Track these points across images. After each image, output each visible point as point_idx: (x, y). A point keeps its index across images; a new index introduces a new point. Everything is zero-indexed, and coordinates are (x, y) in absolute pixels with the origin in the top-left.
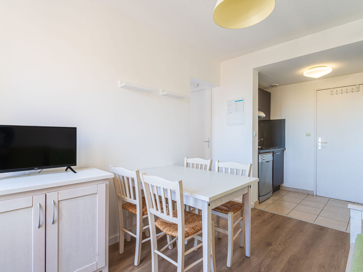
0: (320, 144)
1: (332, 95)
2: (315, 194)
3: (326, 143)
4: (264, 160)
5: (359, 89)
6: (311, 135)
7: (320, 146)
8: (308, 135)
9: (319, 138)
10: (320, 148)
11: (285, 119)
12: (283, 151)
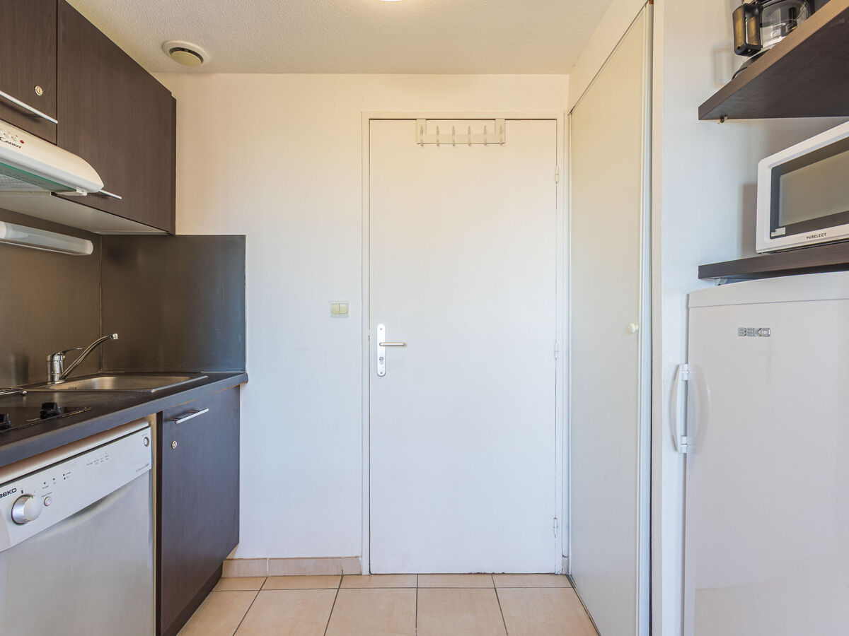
0: (381, 351)
1: (422, 144)
2: (365, 572)
3: (404, 345)
4: (18, 522)
5: (503, 135)
6: (350, 313)
7: (381, 359)
8: (339, 312)
9: (381, 326)
10: (381, 368)
11: (243, 237)
12: (238, 388)
